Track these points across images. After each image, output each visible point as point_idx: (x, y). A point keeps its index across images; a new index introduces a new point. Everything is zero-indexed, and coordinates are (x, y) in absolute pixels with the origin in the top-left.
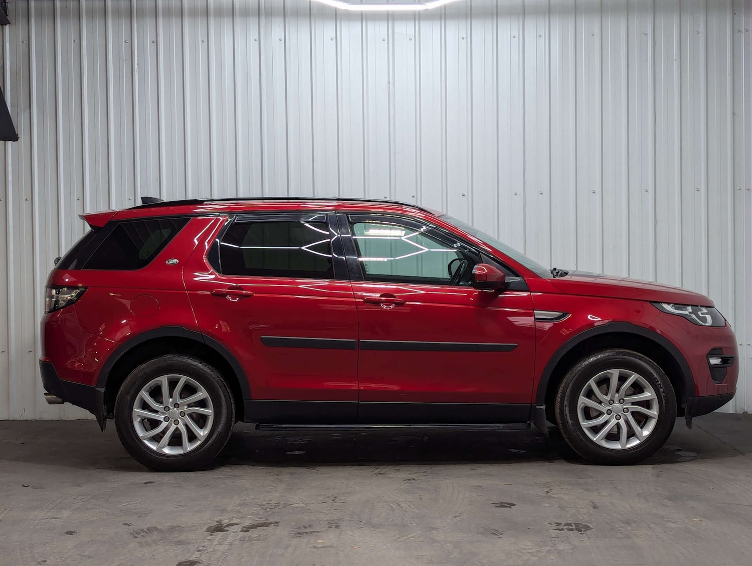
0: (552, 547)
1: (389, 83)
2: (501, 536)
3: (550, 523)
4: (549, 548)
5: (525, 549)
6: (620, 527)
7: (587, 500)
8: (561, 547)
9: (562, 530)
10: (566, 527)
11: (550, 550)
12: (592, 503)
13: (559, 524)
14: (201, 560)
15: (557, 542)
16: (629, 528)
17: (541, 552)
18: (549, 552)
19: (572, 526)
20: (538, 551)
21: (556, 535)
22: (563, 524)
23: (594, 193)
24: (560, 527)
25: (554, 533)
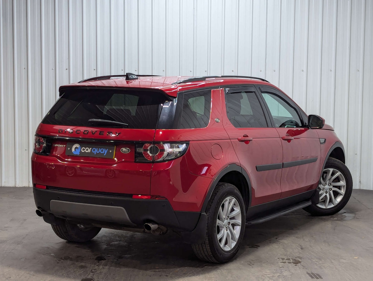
0: (280, 274)
1: (194, 9)
2: (253, 266)
3: (279, 258)
4: (278, 274)
5: (266, 275)
6: (316, 261)
7: (297, 244)
8: (286, 273)
9: (285, 263)
10: (287, 261)
11: (279, 275)
12: (300, 246)
13: (283, 259)
14: (94, 278)
15: (283, 271)
16: (321, 262)
17: (274, 277)
18: (279, 276)
19: (290, 260)
20: (273, 276)
21: (282, 266)
22: (286, 259)
23: (303, 71)
24: (284, 261)
25: (281, 265)
